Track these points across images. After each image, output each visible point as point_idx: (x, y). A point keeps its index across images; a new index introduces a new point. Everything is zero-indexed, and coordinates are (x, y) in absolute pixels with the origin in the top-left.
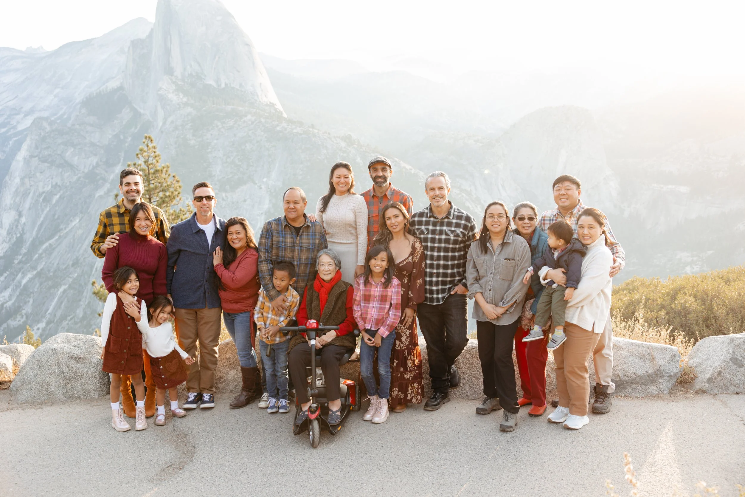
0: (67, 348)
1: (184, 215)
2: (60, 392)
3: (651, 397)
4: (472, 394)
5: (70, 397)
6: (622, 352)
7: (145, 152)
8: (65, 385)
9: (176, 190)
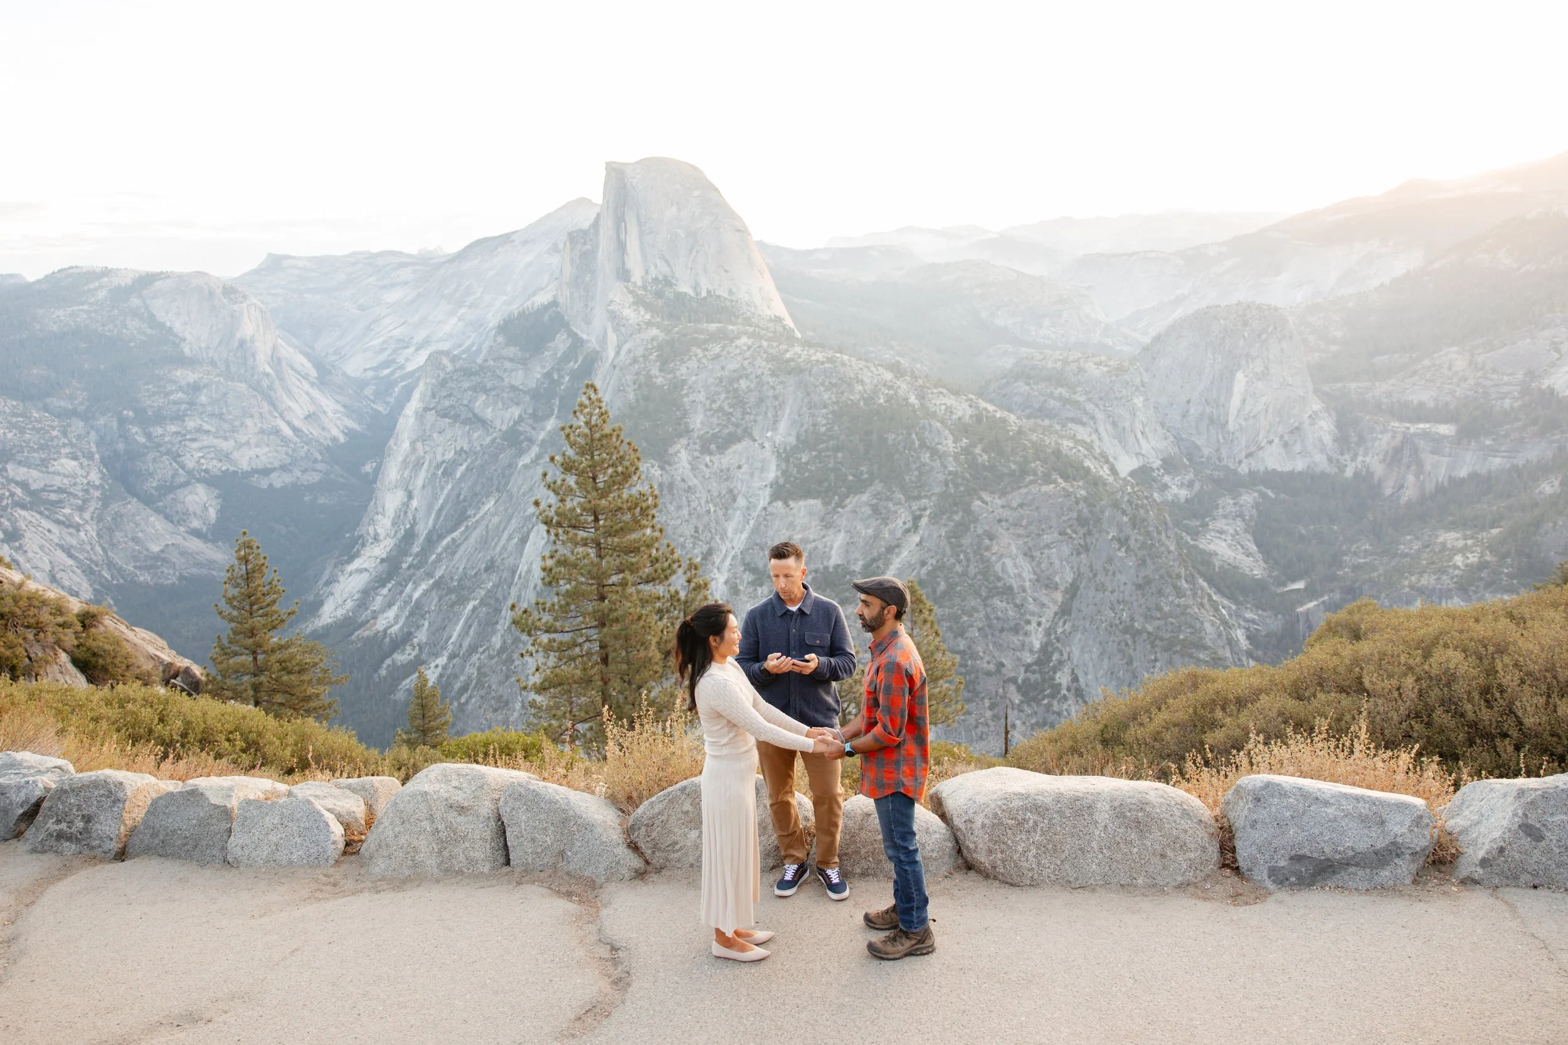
0: (444, 790)
1: (645, 500)
2: (432, 862)
3: (1382, 889)
4: (1077, 879)
5: (447, 871)
6: (1329, 811)
7: (586, 407)
8: (440, 852)
9: (632, 465)
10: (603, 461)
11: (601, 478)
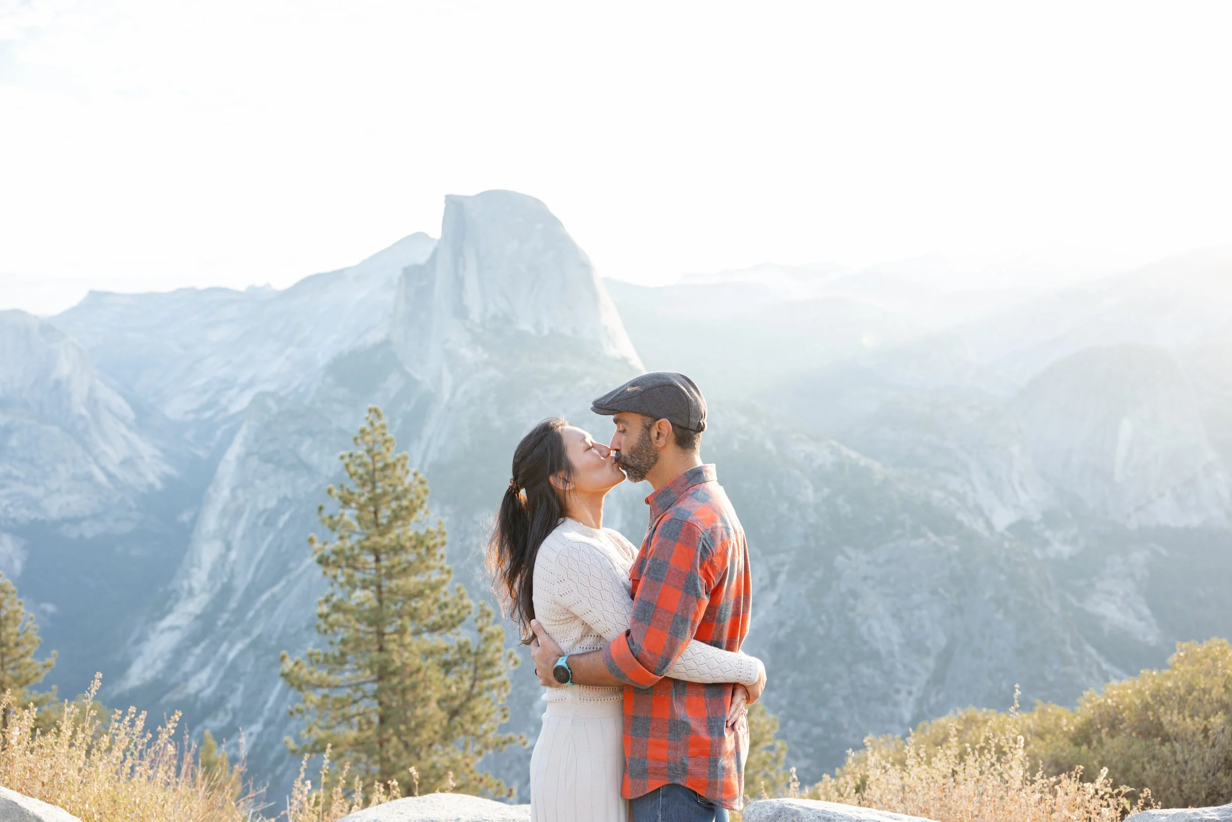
1: (432, 539)
7: (368, 434)
9: (418, 498)
10: (385, 494)
11: (385, 514)
